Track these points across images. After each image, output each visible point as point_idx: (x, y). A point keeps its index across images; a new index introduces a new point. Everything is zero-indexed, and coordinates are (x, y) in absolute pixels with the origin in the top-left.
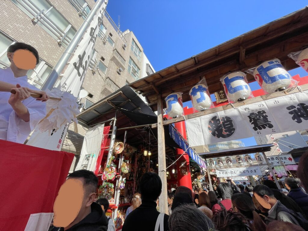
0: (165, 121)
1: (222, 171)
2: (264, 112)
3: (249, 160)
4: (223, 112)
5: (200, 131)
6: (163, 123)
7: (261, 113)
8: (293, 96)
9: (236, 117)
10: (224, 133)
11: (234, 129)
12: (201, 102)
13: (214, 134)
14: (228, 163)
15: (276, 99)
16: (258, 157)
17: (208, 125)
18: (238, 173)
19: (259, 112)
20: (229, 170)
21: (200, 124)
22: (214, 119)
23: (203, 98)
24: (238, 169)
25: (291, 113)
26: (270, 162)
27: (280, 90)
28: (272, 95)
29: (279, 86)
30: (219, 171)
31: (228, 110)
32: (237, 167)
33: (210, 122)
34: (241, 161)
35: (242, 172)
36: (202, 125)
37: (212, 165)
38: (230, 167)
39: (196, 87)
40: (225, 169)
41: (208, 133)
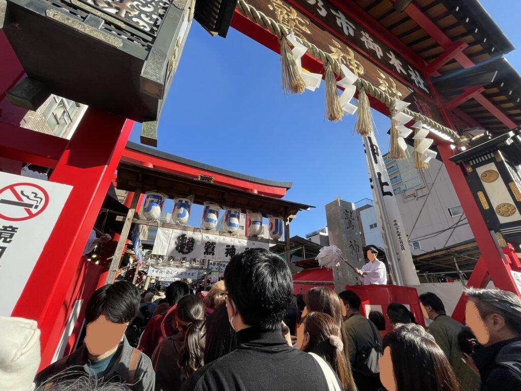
0: (136, 219)
1: (156, 269)
2: (215, 244)
3: (192, 262)
4: (192, 232)
5: (167, 243)
6: (133, 220)
7: (213, 244)
8: (232, 239)
9: (198, 241)
10: (185, 250)
11: (192, 249)
12: (181, 218)
13: (177, 248)
14: (169, 261)
15: (225, 237)
16: (203, 260)
17: (176, 240)
18: (175, 274)
19: (213, 243)
20: (167, 269)
21: (170, 236)
22: (183, 236)
23: (184, 215)
24: (177, 269)
25: (226, 249)
26: (211, 267)
27: (230, 232)
28: (225, 234)
29: (231, 230)
30: (153, 269)
31: (196, 233)
32: (177, 267)
33: (179, 238)
34: (184, 261)
35: (180, 273)
36: (171, 237)
37: (148, 259)
38: (169, 265)
39: (184, 200)
40: (162, 267)
41: (173, 246)
